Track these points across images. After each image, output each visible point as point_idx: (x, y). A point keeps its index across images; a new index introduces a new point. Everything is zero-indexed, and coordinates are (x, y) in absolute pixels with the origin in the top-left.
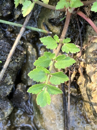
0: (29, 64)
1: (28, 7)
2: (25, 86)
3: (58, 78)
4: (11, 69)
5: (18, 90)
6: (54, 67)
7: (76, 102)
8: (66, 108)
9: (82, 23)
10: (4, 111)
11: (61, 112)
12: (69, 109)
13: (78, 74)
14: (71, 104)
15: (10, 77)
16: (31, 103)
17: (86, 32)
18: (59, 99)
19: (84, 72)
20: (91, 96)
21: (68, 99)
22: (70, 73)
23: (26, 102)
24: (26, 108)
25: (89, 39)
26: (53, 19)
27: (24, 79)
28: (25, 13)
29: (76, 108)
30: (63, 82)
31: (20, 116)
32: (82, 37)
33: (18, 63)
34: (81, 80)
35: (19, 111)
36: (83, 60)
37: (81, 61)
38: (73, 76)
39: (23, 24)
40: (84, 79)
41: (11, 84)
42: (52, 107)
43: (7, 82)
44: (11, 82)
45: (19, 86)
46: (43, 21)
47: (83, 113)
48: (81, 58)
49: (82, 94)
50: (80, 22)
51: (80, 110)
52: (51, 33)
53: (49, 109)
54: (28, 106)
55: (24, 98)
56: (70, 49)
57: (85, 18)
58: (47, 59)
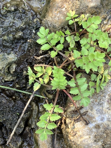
0: (33, 115)
1: (37, 86)
2: (30, 128)
3: (51, 126)
4: (24, 119)
5: (26, 130)
6: (49, 120)
7: (59, 139)
8: (54, 142)
9: (65, 95)
10: (18, 143)
11: (51, 145)
12: (55, 143)
13: (61, 123)
14: (57, 140)
15: (23, 123)
16: (33, 139)
17: (67, 100)
18: (49, 137)
19: (65, 122)
20: (68, 136)
21: (55, 137)
22: (57, 122)
23: (30, 138)
24: (29, 142)
25: (68, 105)
26: (49, 91)
27: (30, 124)
28: (35, 89)
29: (59, 143)
30: (54, 128)
31: (26, 146)
32: (65, 102)
33: (28, 115)
34: (63, 126)
35: (25, 143)
36: (65, 116)
37: (64, 116)
38: (59, 124)
39: (32, 93)
40: (65, 126)
41: (23, 127)
42: (45, 141)
43: (21, 126)
44: (23, 126)
45: (27, 128)
46: (43, 91)
47: (63, 146)
48: (64, 114)
49: (63, 134)
50: (64, 95)
51: (62, 144)
52: (48, 98)
53: (44, 143)
54: (31, 140)
55: (29, 135)
56: (58, 111)
57: (67, 94)
58: (46, 116)
